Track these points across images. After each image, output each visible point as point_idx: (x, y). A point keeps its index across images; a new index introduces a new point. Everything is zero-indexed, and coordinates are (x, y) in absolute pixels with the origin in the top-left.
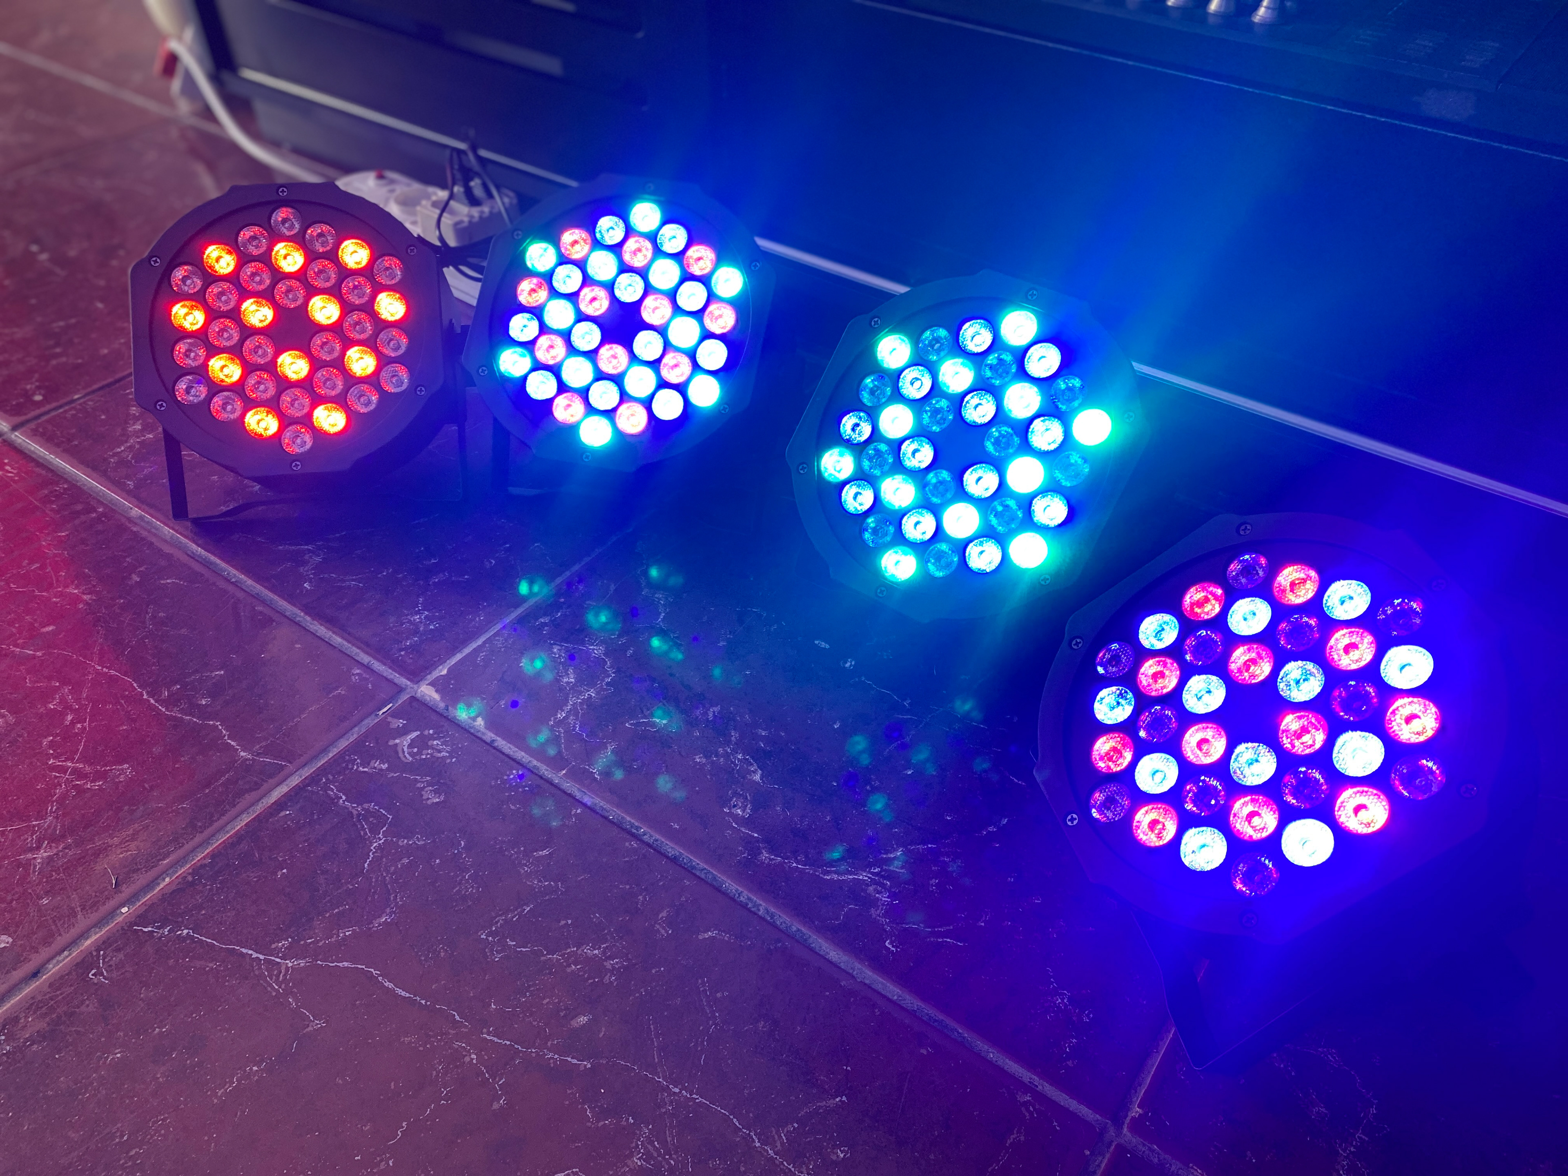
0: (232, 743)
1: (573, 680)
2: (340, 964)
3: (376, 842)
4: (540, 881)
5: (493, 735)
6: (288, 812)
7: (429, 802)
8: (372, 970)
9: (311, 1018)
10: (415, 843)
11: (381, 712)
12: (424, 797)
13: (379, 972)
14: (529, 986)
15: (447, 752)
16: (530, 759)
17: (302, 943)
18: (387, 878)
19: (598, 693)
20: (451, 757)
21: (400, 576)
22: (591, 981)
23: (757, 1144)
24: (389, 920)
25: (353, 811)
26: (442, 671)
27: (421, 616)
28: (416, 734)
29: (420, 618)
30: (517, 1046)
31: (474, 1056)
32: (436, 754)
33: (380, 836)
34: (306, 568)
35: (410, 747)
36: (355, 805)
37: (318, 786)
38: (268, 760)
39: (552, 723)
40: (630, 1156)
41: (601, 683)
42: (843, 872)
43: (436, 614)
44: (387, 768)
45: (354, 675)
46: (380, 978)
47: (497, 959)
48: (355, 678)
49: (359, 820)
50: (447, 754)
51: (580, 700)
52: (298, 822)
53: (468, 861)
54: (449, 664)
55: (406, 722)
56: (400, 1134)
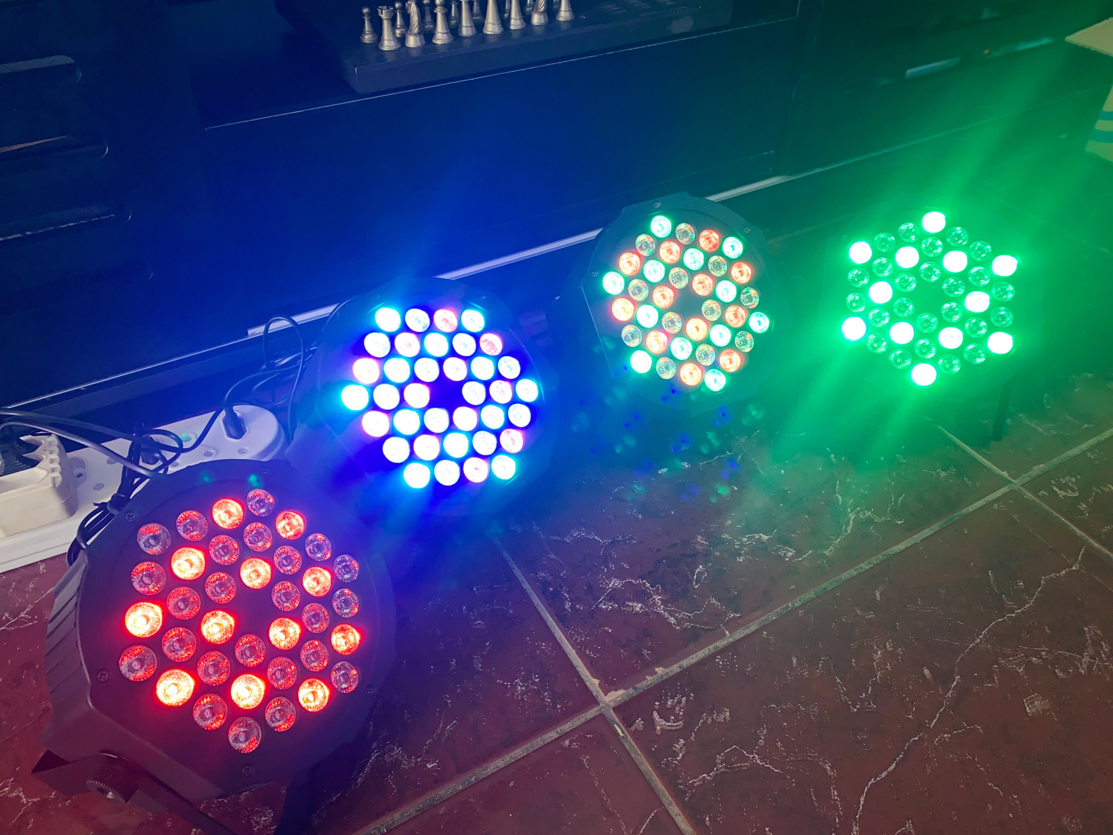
1: (640, 605)
2: (862, 803)
3: (756, 760)
4: (818, 669)
5: (675, 666)
6: (707, 819)
7: (728, 718)
8: (870, 783)
9: (904, 829)
10: (764, 735)
11: (621, 734)
12: (723, 721)
13: (873, 779)
14: (898, 693)
15: (682, 697)
16: (707, 649)
17: (838, 826)
18: (792, 759)
19: (659, 594)
20: (688, 696)
21: (459, 691)
22: (900, 661)
23: (1014, 615)
24: (830, 764)
25: (720, 771)
26: (593, 683)
27: (519, 685)
28: (655, 714)
29: (522, 686)
30: (941, 710)
31: (946, 735)
32: (682, 705)
33: (751, 756)
34: (405, 762)
35: (667, 720)
36: (715, 769)
37: (686, 792)
38: (644, 827)
39: (678, 628)
40: (1017, 672)
41: (650, 590)
42: (847, 525)
43: (523, 673)
44: (684, 740)
45: (569, 746)
46: (878, 779)
47: (875, 706)
48: (575, 745)
49: (731, 768)
50: (684, 698)
51: (662, 606)
52: (720, 813)
53: (790, 706)
54: (587, 676)
55: (640, 719)
56: (996, 788)
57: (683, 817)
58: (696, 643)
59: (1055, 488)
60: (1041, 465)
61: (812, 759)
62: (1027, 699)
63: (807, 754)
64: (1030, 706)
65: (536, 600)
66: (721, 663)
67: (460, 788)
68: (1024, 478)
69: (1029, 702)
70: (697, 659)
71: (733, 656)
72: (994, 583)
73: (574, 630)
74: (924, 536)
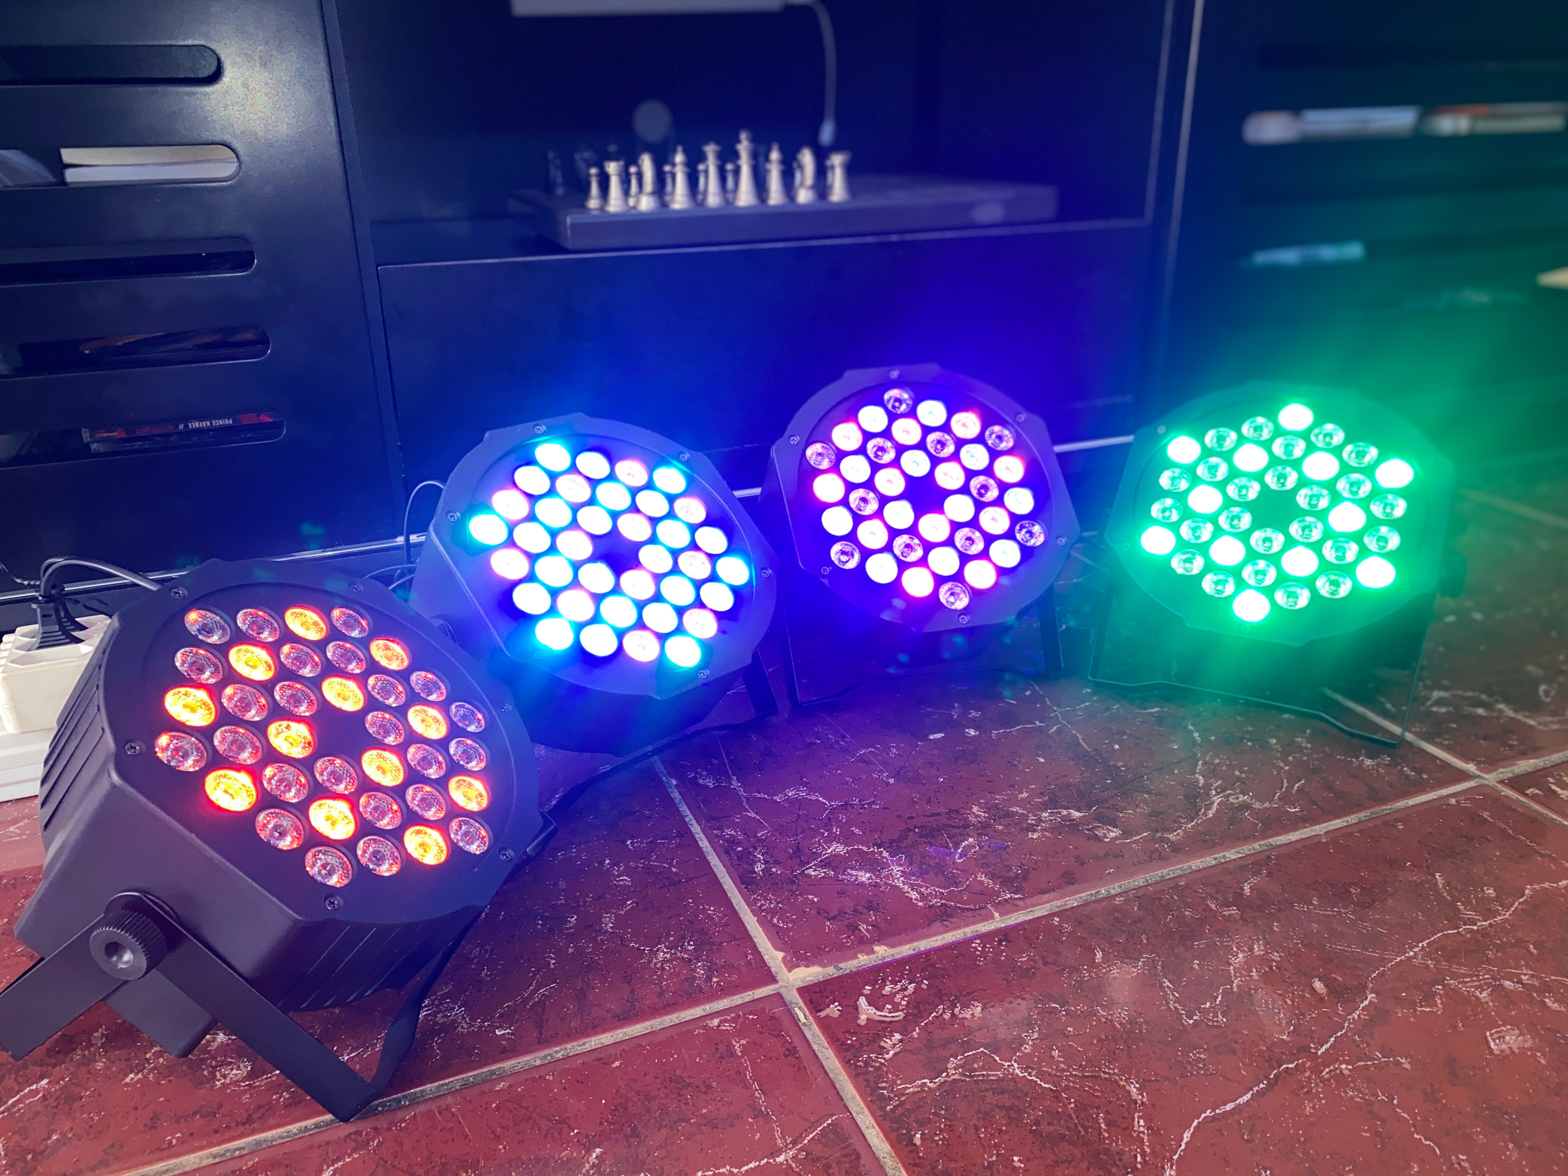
0: (752, 1165)
1: (868, 875)
2: (1185, 1140)
3: (1014, 1069)
4: (1135, 967)
5: (907, 947)
6: (918, 1136)
7: (978, 1015)
8: (1203, 1116)
10: (1032, 1040)
11: (803, 1020)
12: (969, 1017)
13: (1209, 1111)
14: (1267, 1007)
15: (910, 984)
16: (960, 931)
17: (1139, 1166)
18: (1074, 1073)
19: (901, 865)
20: (919, 983)
21: (570, 950)
22: (1274, 968)
23: (1475, 928)
24: (1137, 1086)
25: (952, 1078)
26: (774, 957)
27: (662, 951)
28: (862, 1001)
29: (665, 953)
30: (1339, 1034)
31: (1344, 1066)
32: (906, 993)
33: (1006, 1064)
34: (465, 1026)
35: (880, 1008)
36: (944, 1074)
37: (890, 1099)
38: (811, 1136)
39: (921, 904)
40: (1477, 998)
41: (887, 860)
42: (1208, 807)
43: (671, 939)
44: (901, 1034)
45: (719, 1026)
46: (1217, 1111)
47: (1225, 1020)
48: (726, 1027)
49: (970, 1076)
50: (913, 985)
51: (902, 879)
52: (941, 1130)
53: (1083, 1007)
54: (767, 949)
55: (837, 1004)
56: (1428, 1143)
57: (879, 1130)
58: (945, 923)
59: (1554, 787)
60: (1532, 761)
61: (1107, 1076)
62: (1493, 1031)
63: (1100, 1069)
64: (1497, 1041)
65: (714, 861)
66: (980, 949)
67: (538, 1063)
68: (1502, 773)
69: (1495, 1036)
70: (943, 942)
71: (1000, 942)
72: (1443, 888)
73: (760, 895)
74: (1332, 828)
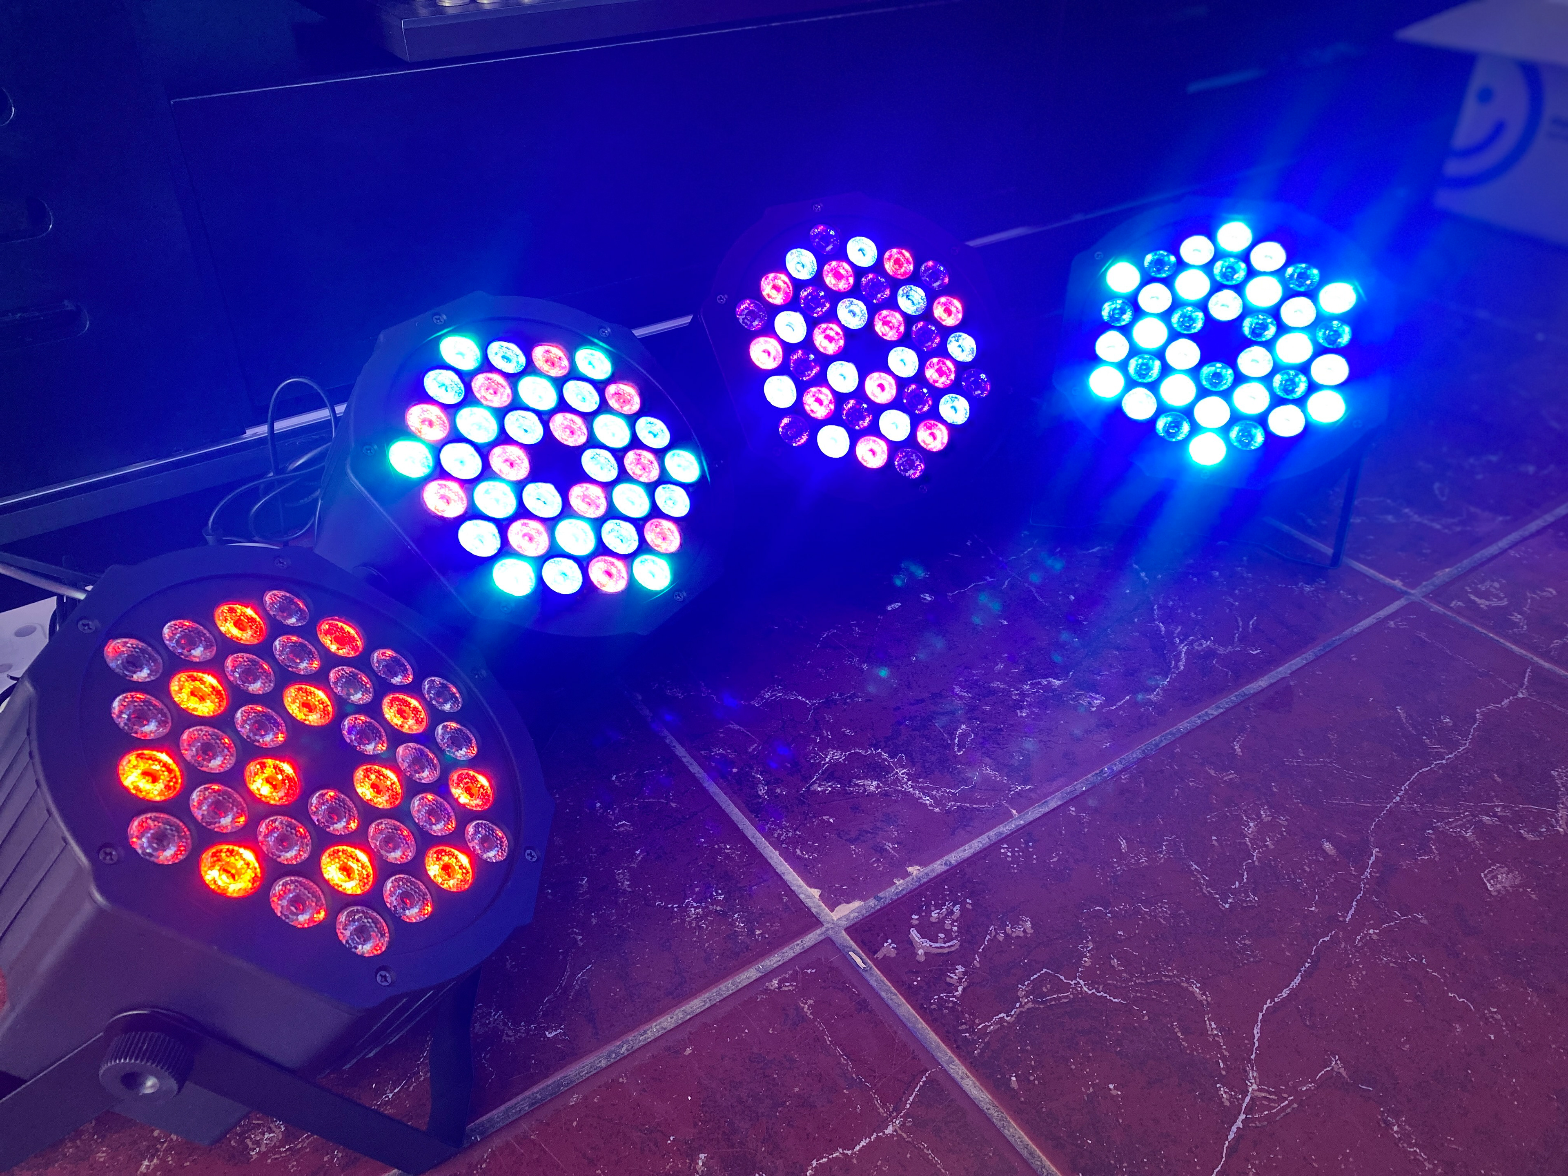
0: (863, 1143)
1: (875, 783)
2: (1257, 1036)
3: (1081, 987)
4: (1161, 852)
5: (939, 862)
6: (1014, 1079)
7: (1030, 931)
8: (1265, 1007)
9: (1328, 1069)
10: (1089, 951)
11: (862, 965)
12: (1022, 935)
13: (1269, 1001)
14: (1289, 878)
15: (954, 906)
16: (985, 836)
17: (1224, 1073)
18: (1137, 982)
19: (903, 767)
20: (963, 904)
21: (594, 921)
22: (1285, 834)
23: (1444, 762)
24: (1198, 985)
25: (1026, 1007)
26: (811, 895)
27: (692, 906)
28: (914, 933)
29: (696, 908)
30: (1358, 897)
31: (1371, 931)
32: (954, 917)
33: (1072, 983)
34: (510, 1033)
35: (934, 940)
36: (1018, 1005)
37: (975, 1042)
38: (911, 1098)
39: (937, 810)
40: (1464, 837)
41: (888, 762)
42: (1178, 660)
43: (697, 889)
44: (963, 966)
45: (779, 988)
46: (1276, 1000)
47: (1256, 899)
48: (788, 987)
49: (1043, 1002)
50: (958, 906)
51: (910, 783)
52: (1033, 1068)
53: (1125, 906)
54: (800, 887)
55: (890, 941)
56: (1462, 1000)
57: (974, 1079)
58: (968, 829)
59: (1473, 597)
60: (1447, 570)
61: (1168, 979)
62: (1486, 872)
63: (1160, 972)
64: (1492, 881)
65: (712, 787)
66: (1009, 854)
67: (603, 1063)
68: (1425, 586)
69: (1489, 876)
70: (972, 851)
71: (1026, 843)
72: (1407, 722)
73: (773, 823)
74: (1294, 668)
